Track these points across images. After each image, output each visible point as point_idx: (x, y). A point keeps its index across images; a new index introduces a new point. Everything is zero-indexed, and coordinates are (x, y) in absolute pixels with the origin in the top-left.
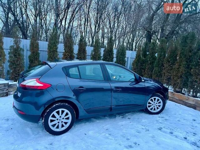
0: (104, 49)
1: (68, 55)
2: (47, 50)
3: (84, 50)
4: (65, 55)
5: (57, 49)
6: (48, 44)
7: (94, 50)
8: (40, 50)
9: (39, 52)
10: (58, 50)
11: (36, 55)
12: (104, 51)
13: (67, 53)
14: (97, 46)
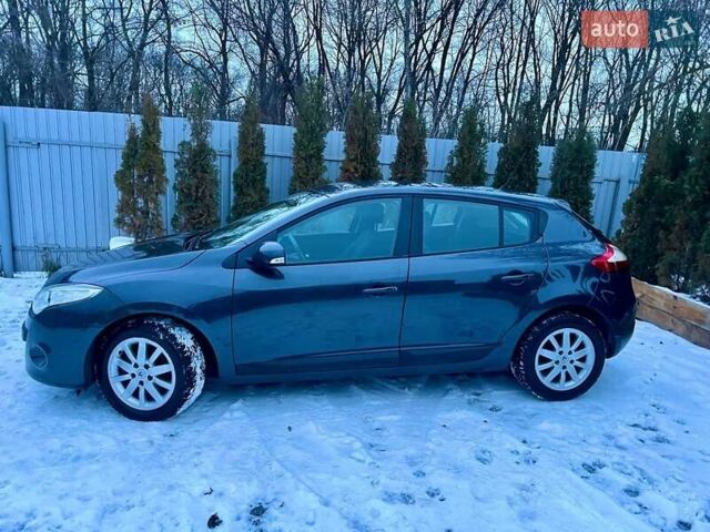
0: (502, 145)
1: (356, 168)
2: (290, 153)
3: (417, 152)
4: (347, 171)
5: (320, 149)
6: (295, 134)
7: (460, 152)
8: (267, 152)
9: (266, 160)
10: (326, 154)
11: (255, 170)
12: (502, 153)
13: (354, 163)
14: (470, 135)
